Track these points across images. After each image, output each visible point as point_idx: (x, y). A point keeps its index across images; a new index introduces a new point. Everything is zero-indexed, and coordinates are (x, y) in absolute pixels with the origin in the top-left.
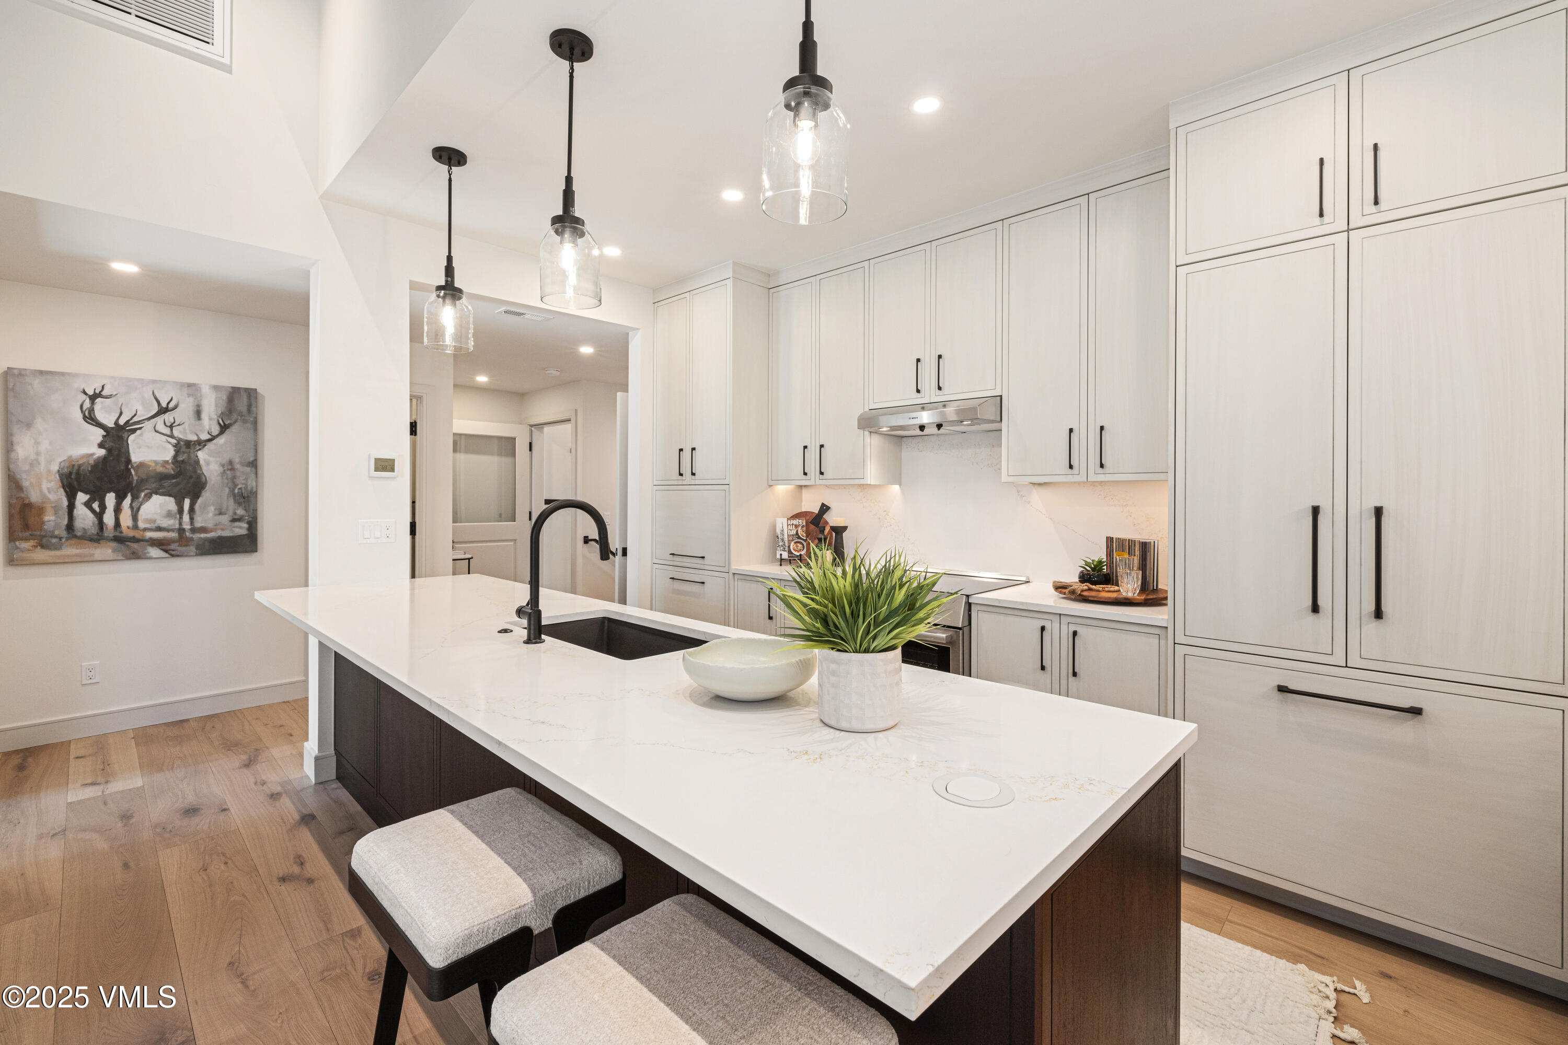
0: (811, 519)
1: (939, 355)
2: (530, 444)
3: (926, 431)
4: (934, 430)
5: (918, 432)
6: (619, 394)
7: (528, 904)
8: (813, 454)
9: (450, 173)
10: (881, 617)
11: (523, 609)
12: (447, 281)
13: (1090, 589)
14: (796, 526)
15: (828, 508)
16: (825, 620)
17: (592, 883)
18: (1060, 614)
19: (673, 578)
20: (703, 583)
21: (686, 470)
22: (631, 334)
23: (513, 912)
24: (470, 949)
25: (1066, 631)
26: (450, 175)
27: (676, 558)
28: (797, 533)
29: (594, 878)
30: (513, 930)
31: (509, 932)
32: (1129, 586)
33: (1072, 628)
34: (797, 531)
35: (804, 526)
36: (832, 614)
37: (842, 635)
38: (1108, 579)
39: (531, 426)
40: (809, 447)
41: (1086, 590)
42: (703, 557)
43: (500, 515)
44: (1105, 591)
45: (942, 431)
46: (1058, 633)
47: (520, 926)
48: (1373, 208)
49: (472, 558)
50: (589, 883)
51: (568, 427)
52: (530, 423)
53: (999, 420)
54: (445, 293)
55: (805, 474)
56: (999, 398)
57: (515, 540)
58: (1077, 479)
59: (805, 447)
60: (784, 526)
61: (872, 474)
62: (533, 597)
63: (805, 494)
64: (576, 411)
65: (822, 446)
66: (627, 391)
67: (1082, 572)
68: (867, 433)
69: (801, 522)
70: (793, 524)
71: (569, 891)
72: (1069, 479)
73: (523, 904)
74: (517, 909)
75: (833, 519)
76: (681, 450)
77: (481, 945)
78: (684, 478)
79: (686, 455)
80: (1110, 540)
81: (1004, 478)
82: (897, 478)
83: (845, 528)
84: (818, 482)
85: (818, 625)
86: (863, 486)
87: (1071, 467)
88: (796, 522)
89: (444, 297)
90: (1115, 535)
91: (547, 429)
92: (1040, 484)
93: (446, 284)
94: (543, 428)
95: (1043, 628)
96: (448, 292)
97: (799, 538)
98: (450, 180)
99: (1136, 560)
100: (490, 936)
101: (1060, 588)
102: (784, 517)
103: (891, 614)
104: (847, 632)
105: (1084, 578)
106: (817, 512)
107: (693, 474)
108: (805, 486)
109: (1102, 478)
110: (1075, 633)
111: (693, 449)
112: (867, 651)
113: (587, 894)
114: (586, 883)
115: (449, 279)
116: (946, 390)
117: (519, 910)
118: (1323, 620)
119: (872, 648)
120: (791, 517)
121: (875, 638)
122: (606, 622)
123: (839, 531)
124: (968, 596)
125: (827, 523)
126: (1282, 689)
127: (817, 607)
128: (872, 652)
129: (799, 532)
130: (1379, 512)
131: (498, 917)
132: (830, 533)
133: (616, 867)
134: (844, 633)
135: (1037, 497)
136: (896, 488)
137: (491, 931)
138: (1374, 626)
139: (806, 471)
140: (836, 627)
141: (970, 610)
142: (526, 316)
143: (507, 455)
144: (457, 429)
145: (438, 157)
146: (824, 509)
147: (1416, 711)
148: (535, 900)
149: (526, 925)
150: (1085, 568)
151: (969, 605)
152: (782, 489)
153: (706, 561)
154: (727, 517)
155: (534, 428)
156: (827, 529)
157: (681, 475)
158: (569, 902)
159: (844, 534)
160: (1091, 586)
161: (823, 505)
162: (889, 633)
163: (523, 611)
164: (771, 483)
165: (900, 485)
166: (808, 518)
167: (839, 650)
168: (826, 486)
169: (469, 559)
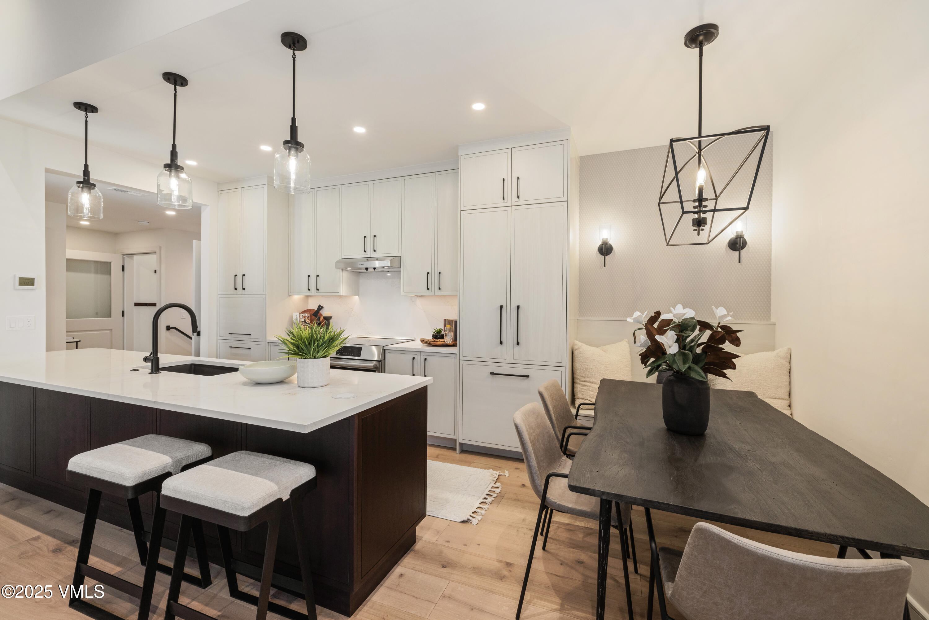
0: (313, 313)
1: (374, 235)
2: (123, 267)
3: (369, 271)
4: (373, 270)
5: (365, 271)
6: (194, 242)
7: (170, 463)
8: (313, 280)
9: (87, 117)
10: (320, 344)
11: (147, 358)
12: (84, 179)
13: (435, 341)
14: (305, 317)
15: (322, 307)
16: (298, 347)
17: (198, 456)
18: (420, 352)
19: (231, 347)
20: (250, 348)
21: (239, 286)
22: (202, 207)
23: (164, 466)
24: (145, 479)
25: (422, 359)
26: (86, 118)
27: (233, 335)
28: (305, 321)
29: (199, 454)
30: (163, 473)
31: (162, 473)
32: (448, 339)
33: (425, 357)
34: (305, 319)
35: (309, 317)
36: (300, 344)
37: (305, 352)
38: (442, 337)
39: (124, 255)
40: (311, 276)
41: (433, 342)
42: (250, 334)
43: (97, 314)
44: (439, 342)
45: (376, 270)
46: (419, 359)
47: (166, 471)
48: (517, 199)
49: (80, 341)
50: (197, 456)
51: (154, 257)
52: (123, 253)
53: (400, 267)
54: (83, 186)
55: (309, 290)
56: (400, 257)
57: (111, 330)
58: (431, 294)
59: (309, 276)
60: (298, 317)
61: (343, 290)
62: (154, 351)
63: (310, 300)
64: (160, 247)
65: (318, 276)
66: (199, 239)
67: (433, 334)
68: (341, 270)
69: (307, 315)
70: (302, 316)
71: (188, 459)
72: (428, 294)
73: (168, 463)
74: (165, 464)
75: (325, 313)
76: (236, 275)
77: (150, 478)
78: (238, 291)
79: (239, 279)
80: (445, 320)
81: (402, 293)
82: (357, 292)
83: (331, 318)
84: (316, 294)
85: (295, 349)
86: (340, 297)
87: (428, 289)
88: (304, 315)
89: (82, 188)
90: (446, 319)
91: (135, 257)
92: (420, 296)
93: (83, 180)
94: (133, 256)
95: (414, 358)
96: (85, 185)
97: (306, 323)
98: (86, 121)
99: (453, 328)
100: (154, 474)
101: (422, 341)
102: (298, 312)
103: (324, 343)
104: (307, 351)
105: (435, 337)
106: (316, 309)
107: (244, 289)
108: (310, 296)
109: (440, 294)
110: (425, 359)
111: (244, 275)
112: (315, 358)
113: (196, 460)
114: (196, 456)
115: (86, 178)
116: (377, 252)
117: (166, 465)
118: (503, 347)
119: (317, 357)
120: (302, 312)
121: (318, 352)
122: (193, 366)
123: (328, 319)
124: (384, 346)
125: (321, 315)
126: (492, 374)
127: (294, 342)
128: (317, 358)
129: (306, 320)
130: (518, 307)
131: (157, 467)
132: (323, 321)
133: (209, 450)
134: (306, 352)
135: (419, 301)
136: (357, 297)
137: (154, 472)
138: (517, 348)
139: (309, 289)
140: (303, 350)
141: (385, 353)
142: (130, 193)
143: (103, 273)
144: (68, 256)
145: (78, 108)
146: (320, 308)
147: (527, 376)
148: (173, 461)
149: (169, 471)
150: (434, 332)
151: (384, 351)
152: (296, 297)
153: (251, 336)
154: (264, 313)
155: (126, 256)
156: (322, 319)
157: (236, 289)
158: (188, 463)
159: (330, 320)
160: (435, 340)
161: (320, 306)
162: (323, 351)
163: (148, 359)
164: (290, 294)
165: (359, 296)
166: (311, 313)
167: (304, 358)
168: (322, 296)
169: (77, 342)
